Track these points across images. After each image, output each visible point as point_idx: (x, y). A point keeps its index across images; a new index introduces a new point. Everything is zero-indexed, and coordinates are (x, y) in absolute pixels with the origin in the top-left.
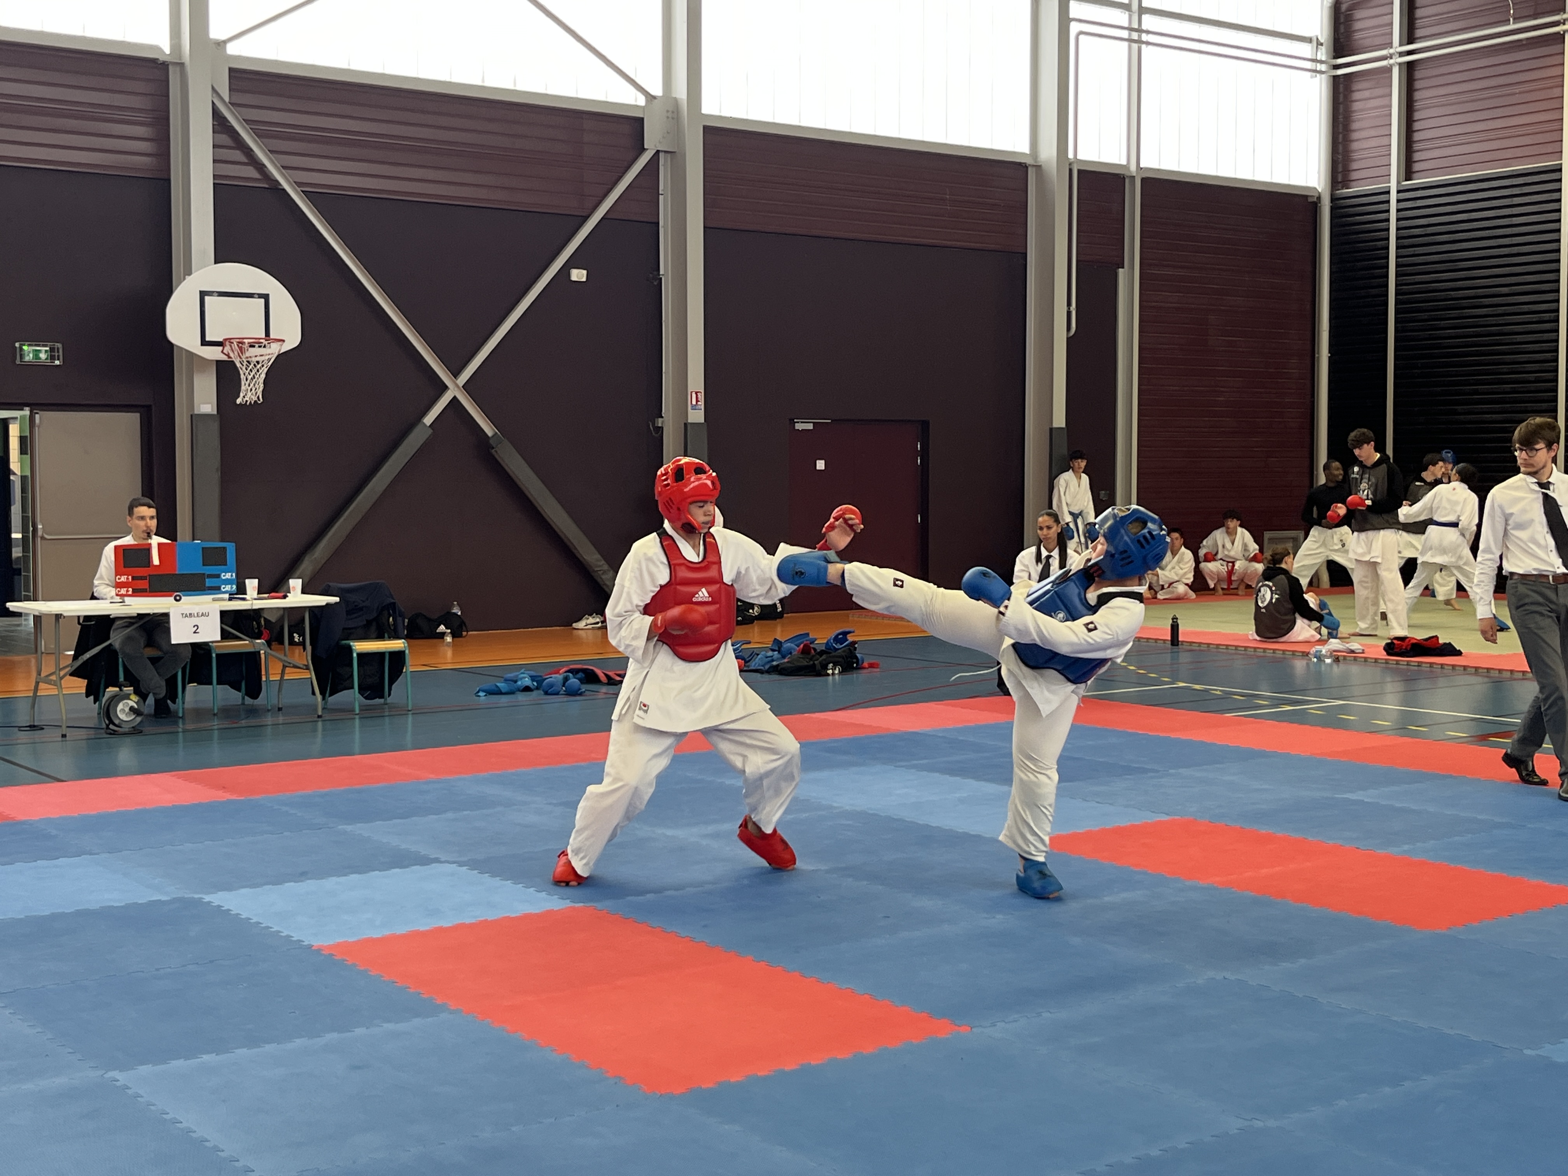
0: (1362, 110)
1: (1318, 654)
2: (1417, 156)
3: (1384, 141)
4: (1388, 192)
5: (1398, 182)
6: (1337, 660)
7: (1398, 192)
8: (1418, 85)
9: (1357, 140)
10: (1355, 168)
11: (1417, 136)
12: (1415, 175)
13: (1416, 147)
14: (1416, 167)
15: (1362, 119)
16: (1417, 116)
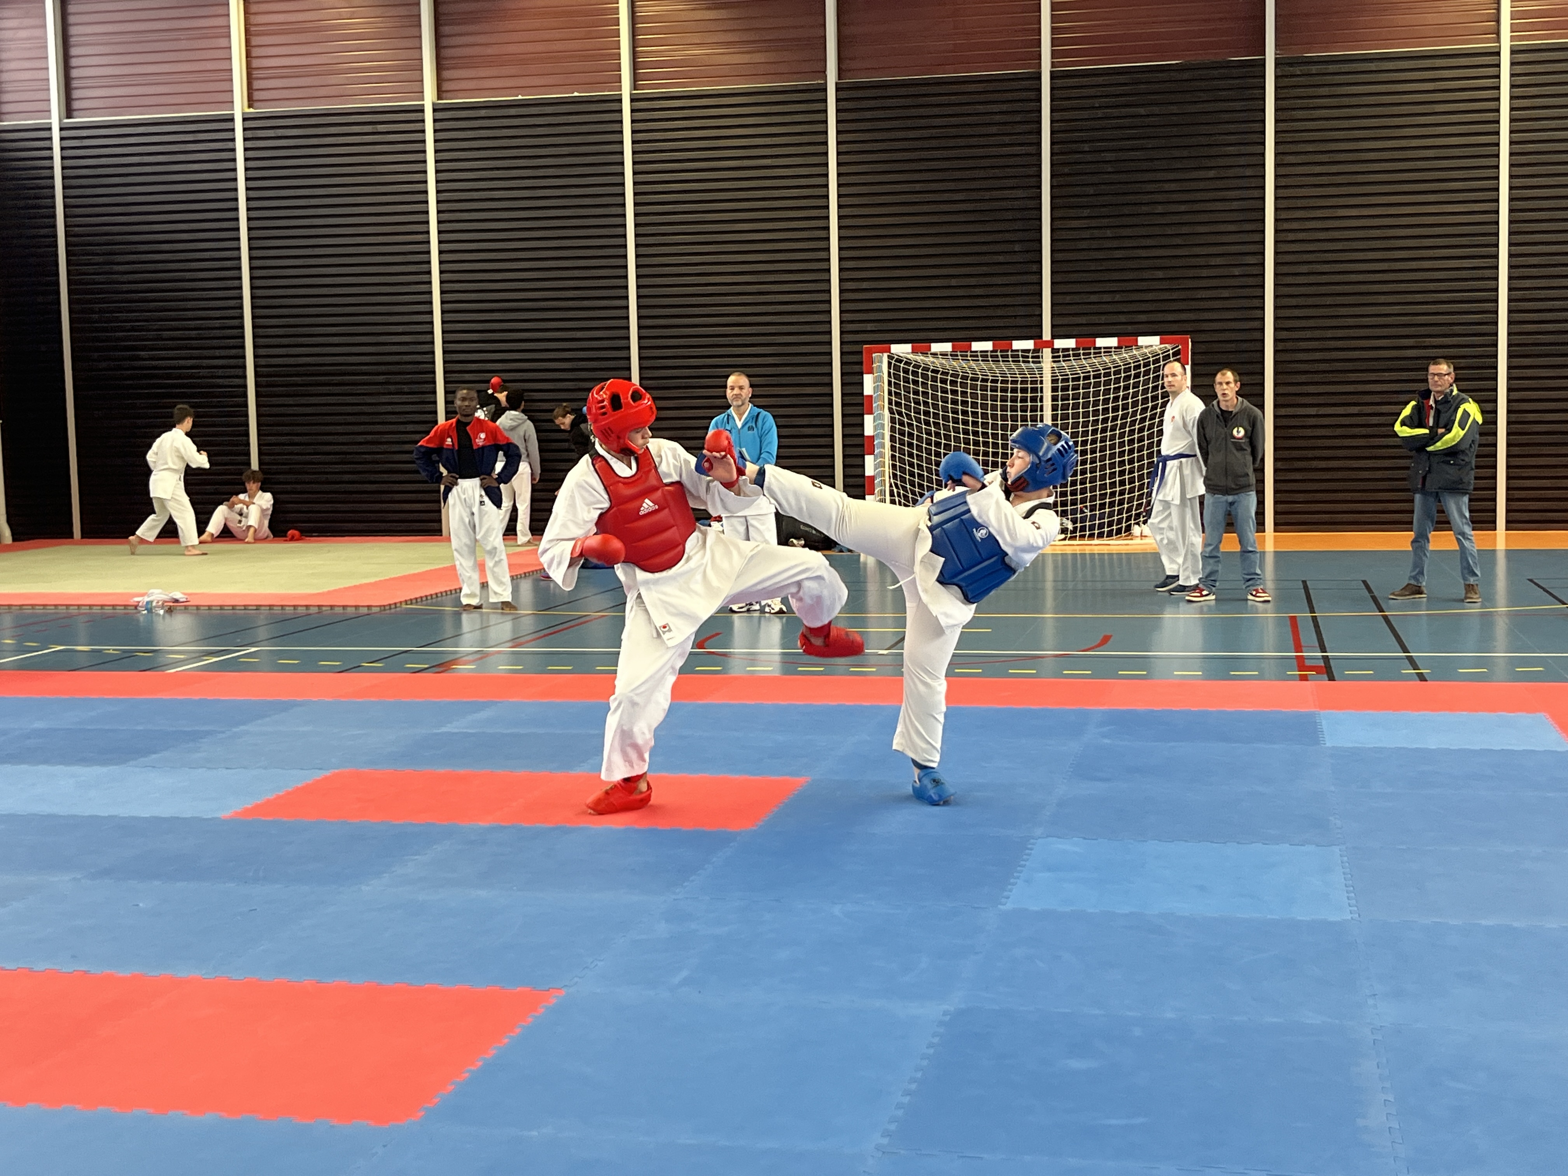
0: (11, 40)
1: (149, 606)
2: (76, 94)
3: (40, 75)
4: (50, 129)
5: (60, 120)
6: (170, 611)
7: (61, 129)
8: (72, 19)
9: (7, 71)
10: (5, 100)
11: (74, 73)
12: (75, 113)
13: (75, 84)
14: (76, 105)
15: (10, 50)
16: (74, 51)
